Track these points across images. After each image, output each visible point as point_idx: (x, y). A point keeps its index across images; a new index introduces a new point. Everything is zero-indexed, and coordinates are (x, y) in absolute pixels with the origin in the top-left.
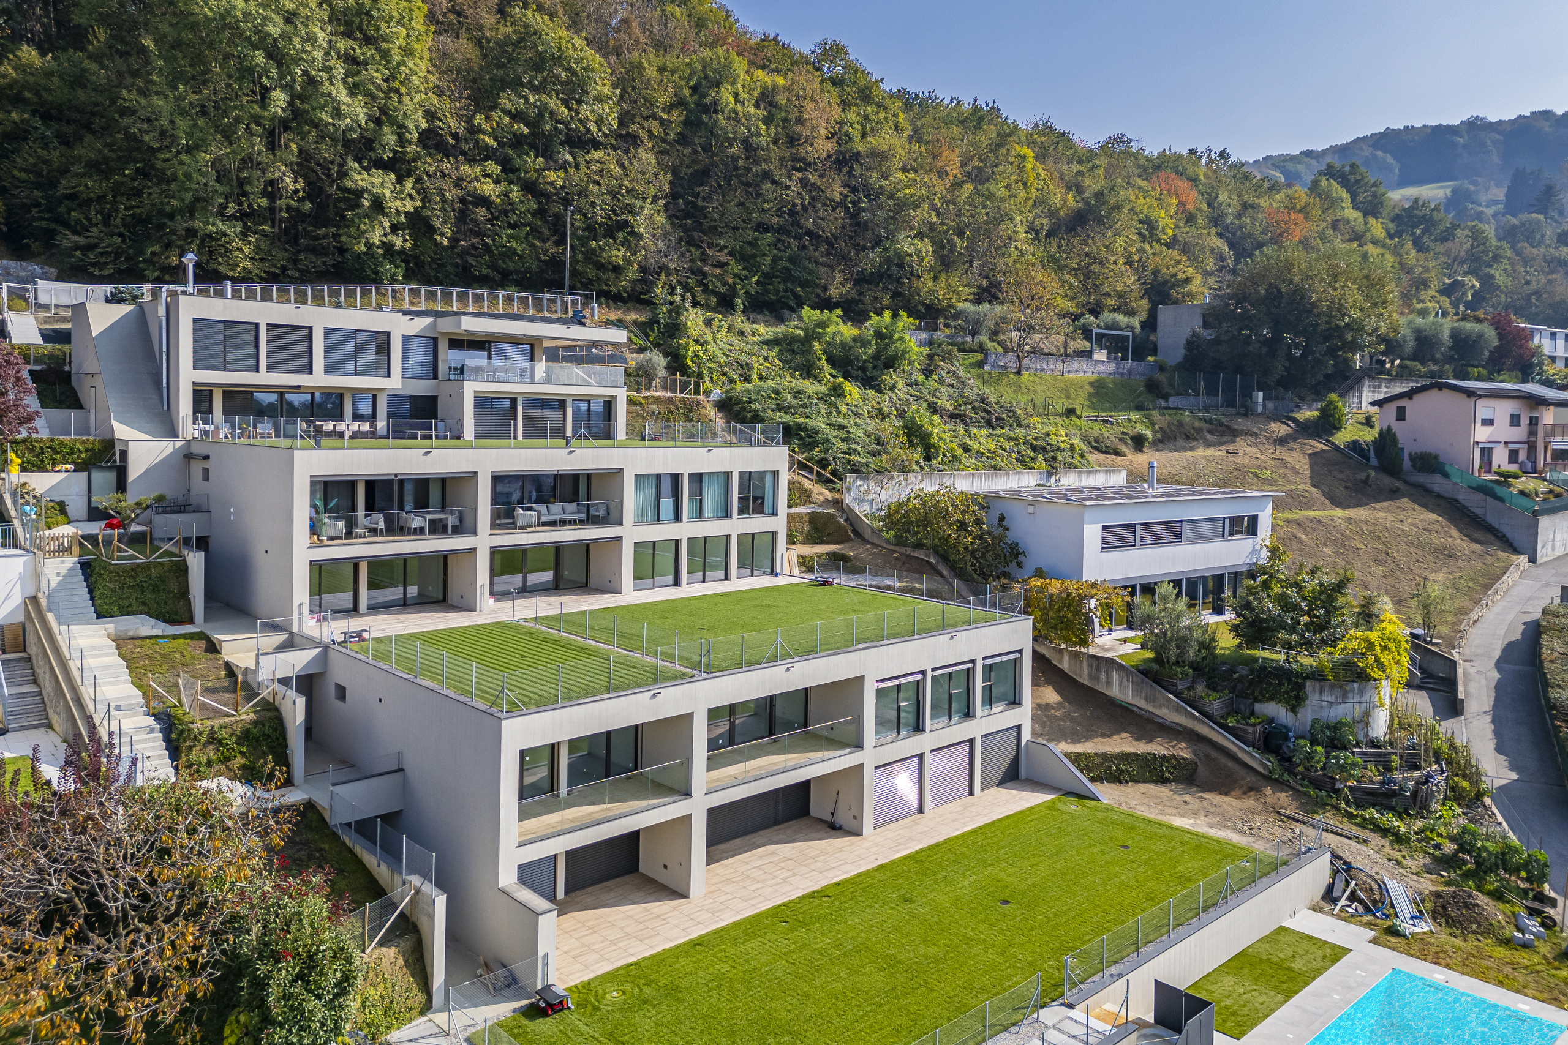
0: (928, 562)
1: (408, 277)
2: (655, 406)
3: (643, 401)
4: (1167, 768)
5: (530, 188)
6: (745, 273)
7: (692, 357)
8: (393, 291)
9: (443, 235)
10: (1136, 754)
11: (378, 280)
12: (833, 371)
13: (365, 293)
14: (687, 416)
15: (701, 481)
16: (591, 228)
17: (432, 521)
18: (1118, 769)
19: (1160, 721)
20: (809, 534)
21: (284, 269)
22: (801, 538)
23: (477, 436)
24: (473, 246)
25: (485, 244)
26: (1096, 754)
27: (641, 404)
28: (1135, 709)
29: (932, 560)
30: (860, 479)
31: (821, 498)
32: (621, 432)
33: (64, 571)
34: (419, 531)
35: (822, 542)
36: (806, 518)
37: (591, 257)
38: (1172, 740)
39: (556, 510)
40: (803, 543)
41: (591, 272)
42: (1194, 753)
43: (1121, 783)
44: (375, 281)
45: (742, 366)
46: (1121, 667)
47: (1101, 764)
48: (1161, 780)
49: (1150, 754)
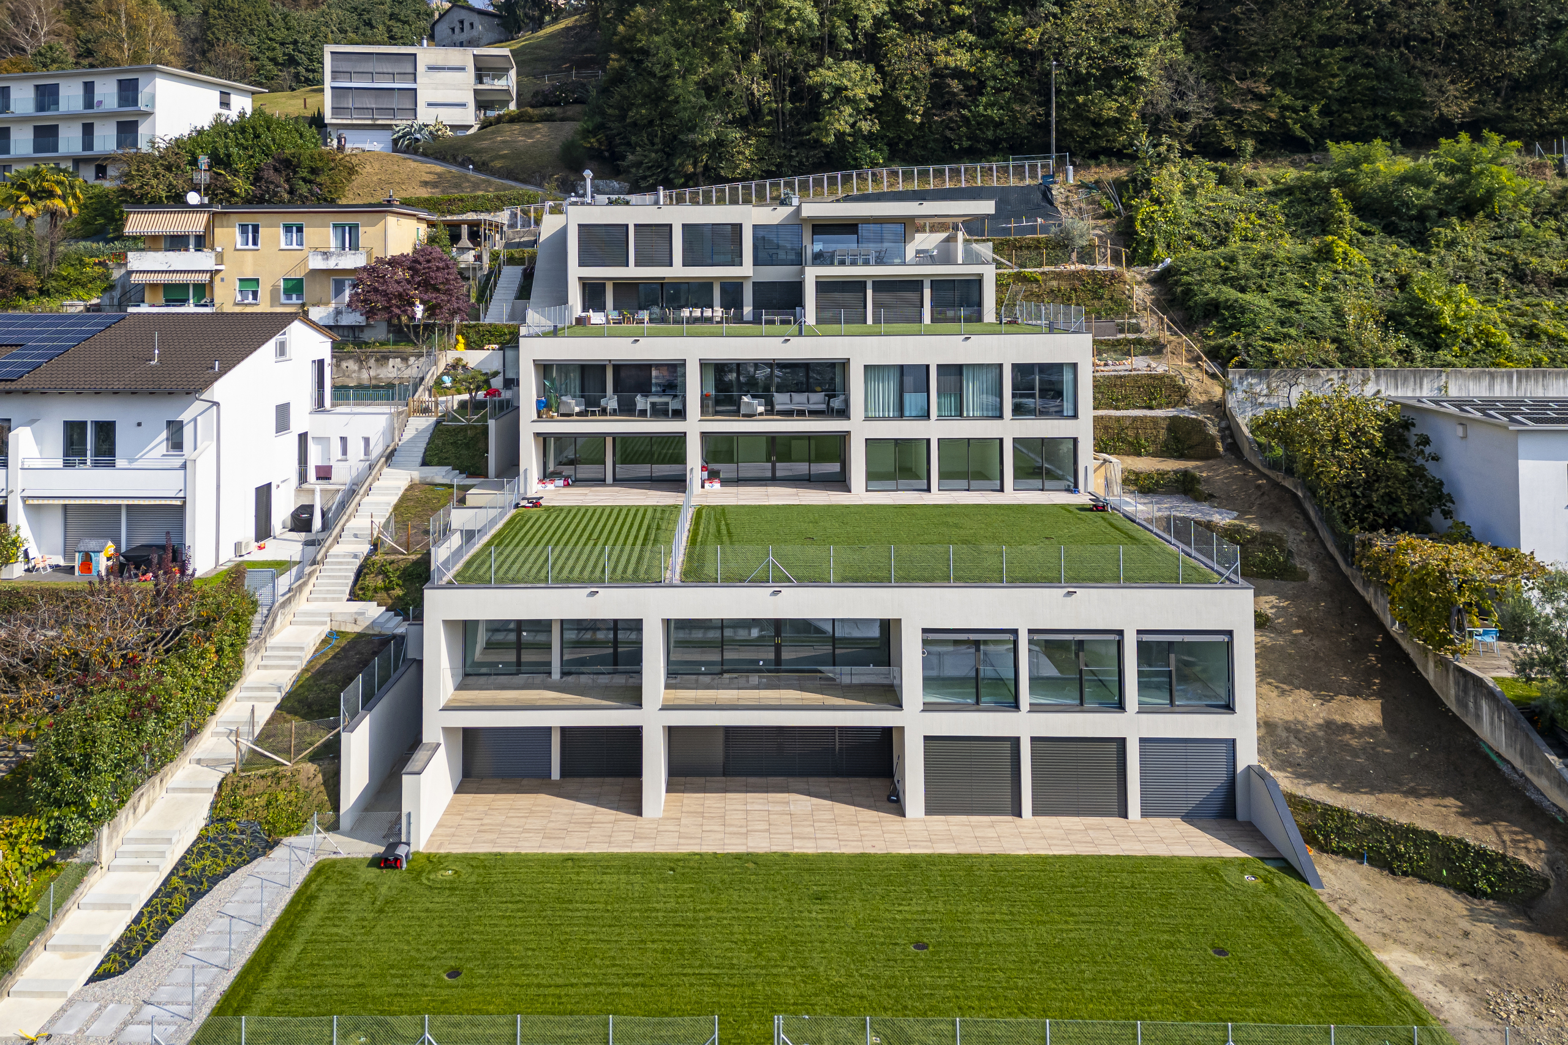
0: (1295, 496)
1: (890, 160)
2: (1055, 283)
3: (1040, 278)
4: (1485, 873)
5: (1009, 49)
6: (1299, 103)
7: (1143, 221)
8: (874, 174)
9: (914, 113)
10: (1433, 836)
11: (857, 167)
12: (1363, 225)
13: (832, 181)
14: (1095, 292)
15: (961, 374)
16: (1079, 81)
17: (653, 404)
18: (1393, 847)
19: (1534, 797)
20: (1166, 444)
21: (779, 166)
22: (1151, 450)
23: (819, 321)
24: (951, 119)
25: (963, 116)
26: (1361, 816)
27: (1036, 281)
28: (1504, 768)
29: (1300, 494)
30: (1253, 376)
31: (1203, 399)
32: (989, 313)
33: (421, 428)
34: (643, 413)
35: (1181, 456)
36: (1164, 425)
37: (1080, 112)
38: (1525, 830)
39: (800, 400)
40: (1154, 455)
41: (1081, 130)
42: (1551, 864)
43: (1393, 873)
44: (856, 167)
45: (1218, 226)
46: (1491, 694)
47: (1365, 834)
48: (1466, 889)
49: (1459, 841)
